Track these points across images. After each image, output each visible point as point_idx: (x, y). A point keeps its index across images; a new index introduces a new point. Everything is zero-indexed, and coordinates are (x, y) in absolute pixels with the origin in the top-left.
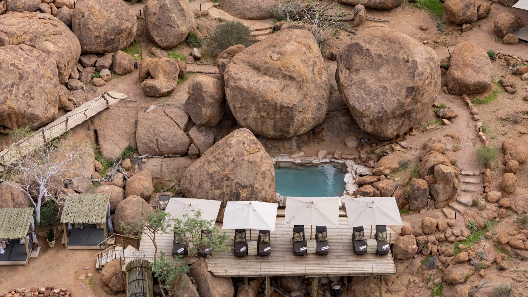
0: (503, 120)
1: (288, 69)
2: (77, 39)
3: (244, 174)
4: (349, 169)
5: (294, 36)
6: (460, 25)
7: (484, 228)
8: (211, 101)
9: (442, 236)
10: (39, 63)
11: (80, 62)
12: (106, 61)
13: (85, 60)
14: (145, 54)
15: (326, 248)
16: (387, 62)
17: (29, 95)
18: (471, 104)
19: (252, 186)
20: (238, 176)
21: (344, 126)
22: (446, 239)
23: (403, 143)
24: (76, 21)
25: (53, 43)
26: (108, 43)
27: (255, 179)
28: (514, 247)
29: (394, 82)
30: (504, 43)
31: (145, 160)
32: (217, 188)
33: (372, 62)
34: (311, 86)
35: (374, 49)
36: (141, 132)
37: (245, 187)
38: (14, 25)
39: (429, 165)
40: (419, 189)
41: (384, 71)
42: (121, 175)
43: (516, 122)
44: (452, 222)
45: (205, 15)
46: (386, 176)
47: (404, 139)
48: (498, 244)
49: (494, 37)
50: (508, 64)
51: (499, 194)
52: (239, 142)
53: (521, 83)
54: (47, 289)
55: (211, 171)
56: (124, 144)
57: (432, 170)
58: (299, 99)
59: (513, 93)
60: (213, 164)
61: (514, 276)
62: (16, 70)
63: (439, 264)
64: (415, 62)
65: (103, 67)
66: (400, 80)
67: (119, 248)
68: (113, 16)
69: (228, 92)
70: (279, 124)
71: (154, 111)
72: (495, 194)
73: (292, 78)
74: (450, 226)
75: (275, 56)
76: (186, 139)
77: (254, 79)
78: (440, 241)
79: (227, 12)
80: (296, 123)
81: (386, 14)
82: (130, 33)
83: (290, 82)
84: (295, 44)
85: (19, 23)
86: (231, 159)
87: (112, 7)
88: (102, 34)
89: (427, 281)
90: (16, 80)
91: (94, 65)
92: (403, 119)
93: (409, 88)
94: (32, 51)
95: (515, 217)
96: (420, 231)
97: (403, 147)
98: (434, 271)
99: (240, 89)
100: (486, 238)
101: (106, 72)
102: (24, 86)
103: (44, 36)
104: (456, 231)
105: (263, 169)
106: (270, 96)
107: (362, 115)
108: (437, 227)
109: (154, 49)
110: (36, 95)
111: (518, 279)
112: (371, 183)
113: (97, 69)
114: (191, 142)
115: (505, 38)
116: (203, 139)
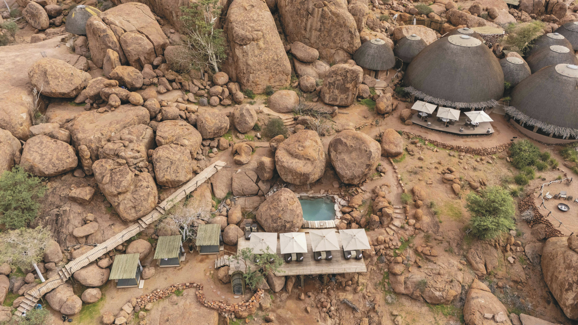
0: (410, 172)
1: (307, 155)
2: (200, 135)
3: (288, 216)
4: (336, 201)
5: (309, 136)
6: (383, 115)
7: (408, 241)
8: (269, 170)
9: (387, 246)
10: (181, 154)
11: (202, 144)
12: (214, 144)
13: (204, 143)
14: (233, 136)
15: (331, 257)
16: (356, 149)
17: (176, 171)
18: (393, 163)
19: (292, 222)
20: (285, 217)
21: (332, 176)
22: (389, 247)
23: (362, 188)
24: (199, 124)
25: (187, 140)
26: (215, 134)
27: (294, 218)
28: (425, 254)
29: (360, 161)
30: (405, 124)
31: (237, 199)
32: (275, 223)
33: (348, 150)
34: (318, 162)
35: (349, 142)
36: (235, 185)
37: (289, 222)
38: (166, 132)
39: (379, 207)
40: (375, 221)
41: (354, 155)
42: (225, 209)
43: (416, 173)
44: (392, 238)
45: (261, 112)
46: (356, 209)
47: (362, 185)
48: (416, 251)
49: (400, 121)
50: (409, 138)
51: (414, 221)
52: (285, 199)
53: (416, 148)
54: (190, 284)
55: (271, 214)
56: (226, 191)
57: (381, 210)
58: (312, 169)
59: (412, 155)
60: (272, 210)
61: (426, 271)
62: (169, 160)
63: (385, 260)
64: (370, 152)
65: (214, 147)
66: (362, 160)
67: (226, 257)
68: (217, 121)
69: (277, 166)
70: (302, 181)
71: (240, 173)
72: (412, 221)
73: (309, 159)
74: (391, 240)
75: (300, 148)
76: (257, 188)
77: (290, 161)
78: (386, 248)
79: (272, 109)
80: (310, 180)
81: (347, 109)
82: (226, 128)
83: (308, 161)
84: (310, 141)
85: (169, 130)
86: (282, 208)
87: (216, 117)
88: (212, 131)
89: (380, 270)
90: (169, 165)
91: (209, 146)
93: (367, 164)
94: (176, 148)
95: (423, 234)
96: (376, 244)
97: (362, 190)
98: (384, 264)
99: (284, 167)
100: (410, 247)
101: (215, 150)
102: (173, 168)
103: (183, 136)
104: (394, 243)
105: (298, 213)
106: (298, 170)
107: (343, 177)
108: (385, 241)
109: (238, 134)
110: (180, 171)
111: (429, 274)
112: (349, 213)
113: (211, 148)
114: (259, 189)
115: (406, 122)
116: (265, 187)
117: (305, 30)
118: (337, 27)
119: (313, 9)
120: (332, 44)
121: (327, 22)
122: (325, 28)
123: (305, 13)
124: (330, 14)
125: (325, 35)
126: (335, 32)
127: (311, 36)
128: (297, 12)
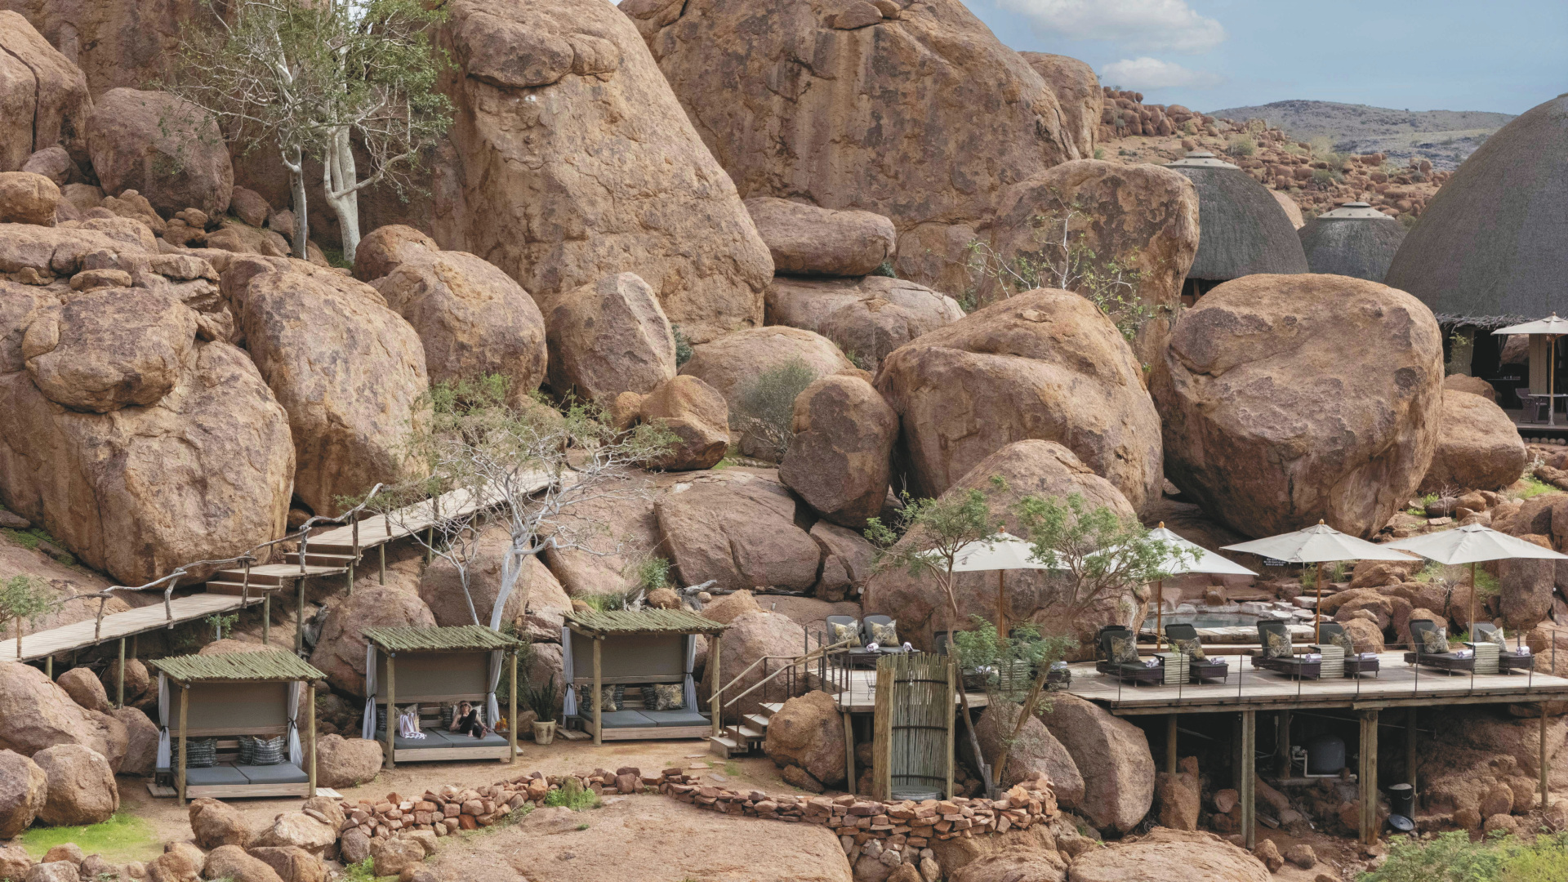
1: (1073, 340)
16: (1316, 331)
17: (371, 397)
29: (1354, 367)
31: (708, 595)
33: (1272, 340)
35: (1269, 311)
41: (1313, 353)
58: (1111, 419)
62: (340, 318)
64: (1399, 311)
73: (1085, 366)
75: (1031, 313)
76: (811, 544)
83: (1083, 376)
88: (474, 343)
90: (342, 347)
92: (1375, 485)
93: (1399, 372)
102: (359, 370)
106: (1049, 393)
107: (1286, 454)
110: (389, 400)
114: (825, 551)
117: (786, 150)
118: (972, 108)
119: (824, 43)
120: (951, 200)
121: (909, 86)
122: (900, 122)
123: (774, 70)
124: (923, 51)
125: (904, 158)
126: (963, 137)
127: (822, 175)
128: (729, 75)
